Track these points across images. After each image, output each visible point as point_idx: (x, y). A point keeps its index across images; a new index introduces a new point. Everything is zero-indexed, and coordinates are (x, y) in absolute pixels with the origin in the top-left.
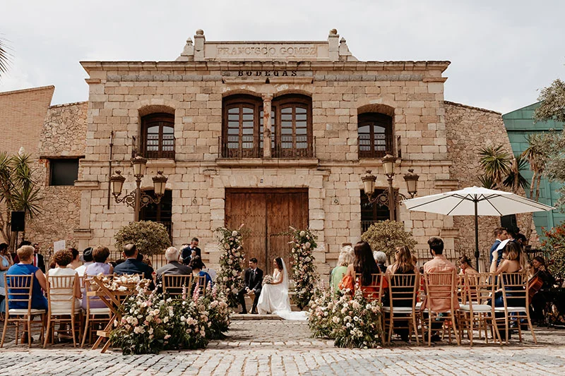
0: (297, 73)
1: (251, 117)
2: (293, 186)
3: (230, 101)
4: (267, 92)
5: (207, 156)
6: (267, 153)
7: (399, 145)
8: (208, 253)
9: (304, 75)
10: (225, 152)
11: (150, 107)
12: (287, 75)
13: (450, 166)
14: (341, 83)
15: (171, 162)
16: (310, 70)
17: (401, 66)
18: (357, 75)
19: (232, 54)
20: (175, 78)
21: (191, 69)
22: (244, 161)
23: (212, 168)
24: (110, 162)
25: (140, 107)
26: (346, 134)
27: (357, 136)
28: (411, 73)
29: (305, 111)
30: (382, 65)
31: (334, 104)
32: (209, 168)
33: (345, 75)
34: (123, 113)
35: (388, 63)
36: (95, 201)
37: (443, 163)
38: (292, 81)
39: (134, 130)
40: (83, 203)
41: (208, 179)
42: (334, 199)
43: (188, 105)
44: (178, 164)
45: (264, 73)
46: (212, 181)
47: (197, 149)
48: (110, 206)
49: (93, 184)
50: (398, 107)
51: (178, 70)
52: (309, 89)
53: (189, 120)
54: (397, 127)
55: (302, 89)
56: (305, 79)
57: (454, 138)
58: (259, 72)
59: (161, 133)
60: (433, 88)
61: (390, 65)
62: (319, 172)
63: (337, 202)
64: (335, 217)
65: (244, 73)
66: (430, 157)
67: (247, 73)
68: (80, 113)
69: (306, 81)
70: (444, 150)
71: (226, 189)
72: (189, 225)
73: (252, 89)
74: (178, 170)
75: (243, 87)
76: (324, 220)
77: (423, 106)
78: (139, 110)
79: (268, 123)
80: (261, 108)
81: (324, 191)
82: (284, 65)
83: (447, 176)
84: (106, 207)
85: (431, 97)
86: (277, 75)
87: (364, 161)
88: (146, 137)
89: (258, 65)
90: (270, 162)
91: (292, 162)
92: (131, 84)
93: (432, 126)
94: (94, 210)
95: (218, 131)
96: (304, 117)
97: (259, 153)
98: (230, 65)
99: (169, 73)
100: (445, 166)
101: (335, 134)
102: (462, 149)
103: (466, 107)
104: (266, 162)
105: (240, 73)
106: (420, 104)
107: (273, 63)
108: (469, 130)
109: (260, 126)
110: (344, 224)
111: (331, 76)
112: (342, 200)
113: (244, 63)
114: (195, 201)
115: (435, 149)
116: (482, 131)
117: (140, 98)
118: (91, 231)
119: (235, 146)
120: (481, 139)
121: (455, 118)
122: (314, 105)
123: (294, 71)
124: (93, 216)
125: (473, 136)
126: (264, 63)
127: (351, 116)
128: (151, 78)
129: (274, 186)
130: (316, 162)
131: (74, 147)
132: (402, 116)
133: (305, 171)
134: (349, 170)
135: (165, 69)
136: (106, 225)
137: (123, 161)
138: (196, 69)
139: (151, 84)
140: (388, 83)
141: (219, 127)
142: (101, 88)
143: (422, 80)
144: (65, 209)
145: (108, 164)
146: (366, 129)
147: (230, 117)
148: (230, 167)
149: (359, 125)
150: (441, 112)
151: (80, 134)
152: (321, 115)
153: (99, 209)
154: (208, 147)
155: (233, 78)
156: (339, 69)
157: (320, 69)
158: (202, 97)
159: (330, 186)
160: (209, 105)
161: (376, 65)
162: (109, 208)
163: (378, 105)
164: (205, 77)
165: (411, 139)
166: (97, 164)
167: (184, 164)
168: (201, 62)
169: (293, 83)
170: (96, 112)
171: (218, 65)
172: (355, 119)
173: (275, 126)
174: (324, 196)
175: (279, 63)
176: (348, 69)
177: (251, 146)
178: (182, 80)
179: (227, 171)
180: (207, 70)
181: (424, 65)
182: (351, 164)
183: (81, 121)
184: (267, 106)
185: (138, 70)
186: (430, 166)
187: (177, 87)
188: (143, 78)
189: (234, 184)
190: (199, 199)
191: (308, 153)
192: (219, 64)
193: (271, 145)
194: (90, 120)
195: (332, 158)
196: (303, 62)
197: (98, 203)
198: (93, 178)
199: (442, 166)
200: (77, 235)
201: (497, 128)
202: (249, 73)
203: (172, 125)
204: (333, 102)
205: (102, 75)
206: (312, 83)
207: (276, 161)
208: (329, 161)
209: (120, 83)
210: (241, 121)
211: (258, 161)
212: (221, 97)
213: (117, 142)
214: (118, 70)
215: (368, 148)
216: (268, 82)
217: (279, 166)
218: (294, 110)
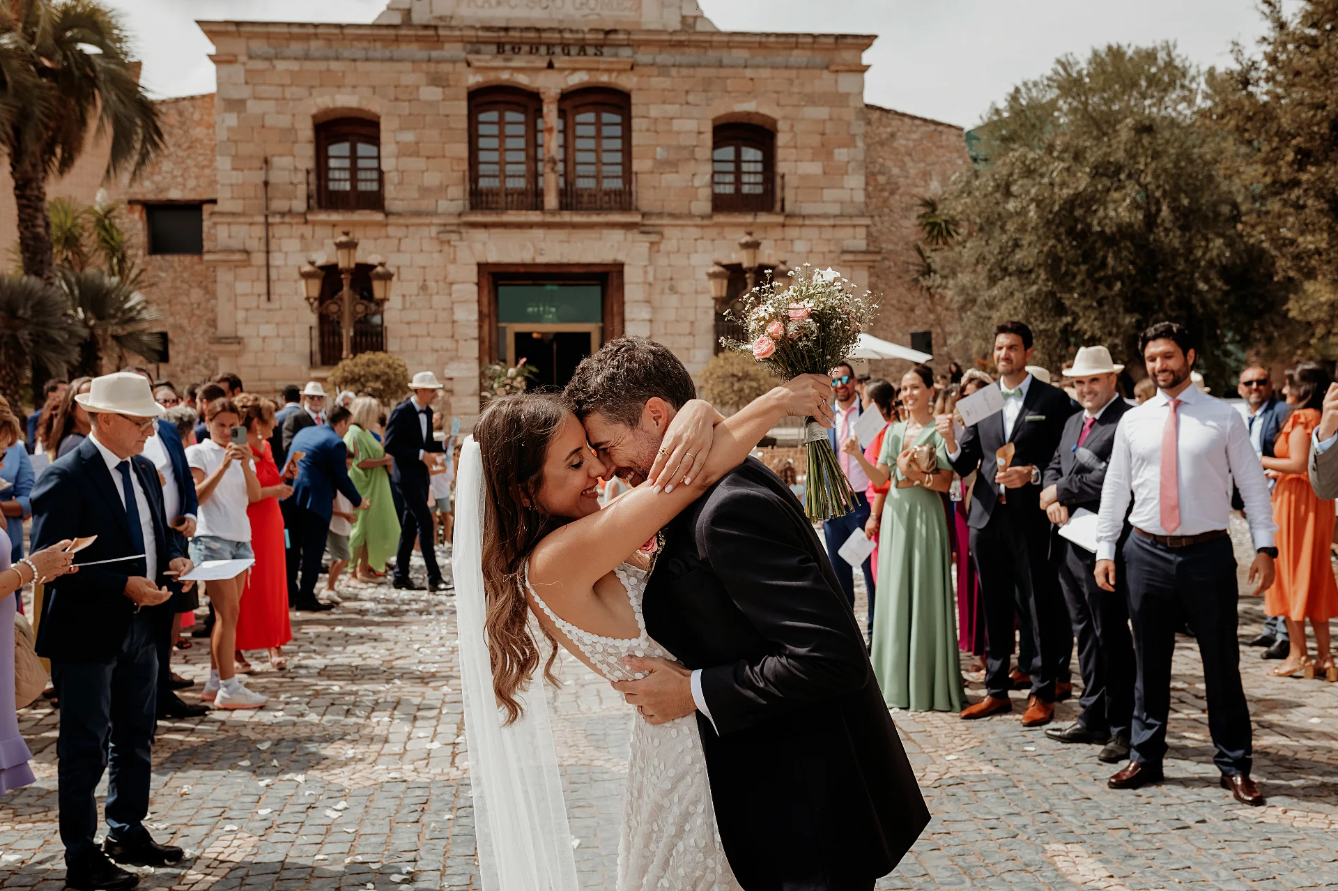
0: (605, 50)
1: (521, 130)
2: (597, 260)
3: (481, 99)
4: (551, 84)
5: (443, 205)
6: (551, 200)
7: (783, 188)
8: (451, 379)
9: (616, 55)
10: (478, 199)
11: (334, 110)
12: (585, 54)
13: (867, 226)
14: (685, 71)
15: (379, 217)
16: (628, 45)
17: (791, 41)
18: (712, 55)
19: (483, 7)
20: (378, 54)
21: (409, 40)
22: (511, 216)
23: (454, 228)
24: (266, 216)
25: (314, 111)
26: (692, 166)
27: (708, 168)
28: (809, 53)
29: (617, 119)
30: (757, 39)
31: (671, 109)
32: (449, 228)
33: (691, 55)
34: (284, 121)
35: (768, 35)
36: (242, 287)
37: (856, 221)
38: (594, 66)
39: (305, 155)
40: (221, 289)
41: (446, 248)
42: (668, 284)
43: (405, 108)
44: (392, 219)
45: (543, 50)
46: (455, 252)
47: (425, 191)
48: (272, 297)
49: (237, 257)
50: (785, 118)
51: (383, 39)
52: (626, 82)
53: (408, 137)
54: (781, 154)
55: (613, 80)
56: (618, 62)
57: (880, 173)
58: (534, 48)
59: (354, 157)
60: (846, 83)
61: (772, 39)
62: (643, 237)
63: (672, 289)
64: (670, 315)
65: (508, 48)
66: (836, 209)
67: (513, 49)
68: (197, 116)
69: (621, 66)
70: (860, 197)
71: (479, 265)
72: (416, 330)
73: (523, 79)
74: (391, 231)
75: (505, 76)
76: (651, 321)
77: (827, 117)
78: (314, 117)
79: (552, 144)
80: (539, 113)
81: (651, 270)
82: (580, 36)
83: (861, 244)
84: (264, 298)
85: (841, 99)
86: (568, 54)
87: (720, 218)
88: (326, 163)
89: (532, 35)
90: (557, 219)
91: (595, 218)
92: (294, 66)
93: (841, 154)
94: (242, 302)
95: (462, 159)
96: (618, 131)
97: (534, 199)
98: (481, 33)
99: (365, 44)
100: (860, 226)
101: (671, 165)
102: (892, 193)
103: (904, 115)
104: (549, 219)
105: (500, 47)
106: (822, 112)
107: (560, 31)
108: (907, 159)
109: (536, 146)
110: (685, 328)
111: (664, 58)
112: (684, 286)
113: (506, 29)
114: (424, 288)
115: (844, 195)
116: (931, 159)
117: (315, 92)
118: (238, 340)
119: (493, 183)
120: (926, 176)
121: (884, 136)
122: (635, 111)
123: (599, 47)
124: (241, 315)
125: (913, 169)
126: (544, 30)
127: (700, 133)
128: (331, 53)
129: (565, 260)
130: (637, 218)
131: (192, 183)
132: (791, 135)
133: (618, 234)
134: (695, 232)
135: (359, 38)
136: (267, 330)
137: (290, 212)
138: (418, 39)
139: (334, 65)
140: (765, 73)
141: (462, 150)
142: (238, 72)
143: (827, 68)
144: (185, 300)
145: (261, 219)
146: (728, 152)
147: (483, 129)
148: (485, 226)
149: (716, 145)
150: (859, 128)
151: (200, 158)
152: (648, 130)
153: (253, 303)
154: (443, 188)
155: (487, 58)
156: (680, 44)
157: (647, 43)
158: (431, 93)
159: (662, 261)
160: (445, 108)
161: (747, 39)
162: (269, 299)
163: (748, 114)
164: (435, 54)
165: (804, 177)
166: (242, 219)
167: (401, 221)
168: (426, 27)
169: (597, 70)
170: (232, 120)
171: (457, 33)
172: (708, 138)
173: (565, 146)
174: (651, 279)
175: (571, 31)
176: (697, 45)
177: (520, 184)
178: (391, 59)
179: (481, 234)
180: (438, 41)
181: (831, 40)
182: (699, 221)
183: (199, 132)
184: (551, 113)
185: (307, 38)
186: (834, 226)
187: (380, 72)
188: (317, 54)
189: (493, 258)
190: (431, 284)
191: (623, 200)
192: (461, 29)
193: (557, 183)
194: (222, 135)
195: (667, 209)
196: (615, 31)
197: (248, 290)
198: (235, 244)
199: (854, 226)
200: (215, 347)
201: (955, 155)
202: (516, 48)
203: (375, 140)
204: (668, 107)
205: (238, 46)
206: (632, 68)
207: (567, 217)
208: (660, 215)
209: (276, 62)
210: (502, 136)
211: (534, 216)
212: (464, 94)
213: (277, 177)
214: (268, 36)
215: (729, 190)
216: (550, 66)
217: (574, 226)
218: (598, 118)
